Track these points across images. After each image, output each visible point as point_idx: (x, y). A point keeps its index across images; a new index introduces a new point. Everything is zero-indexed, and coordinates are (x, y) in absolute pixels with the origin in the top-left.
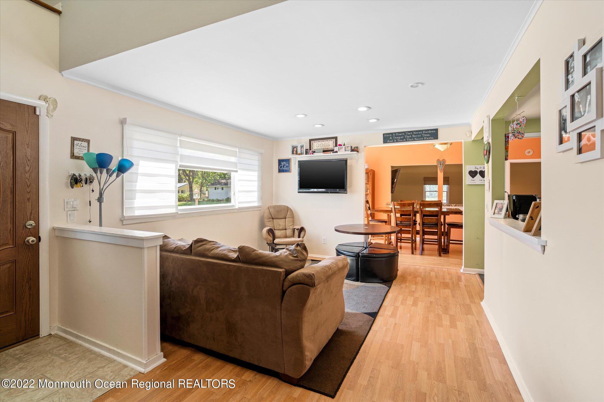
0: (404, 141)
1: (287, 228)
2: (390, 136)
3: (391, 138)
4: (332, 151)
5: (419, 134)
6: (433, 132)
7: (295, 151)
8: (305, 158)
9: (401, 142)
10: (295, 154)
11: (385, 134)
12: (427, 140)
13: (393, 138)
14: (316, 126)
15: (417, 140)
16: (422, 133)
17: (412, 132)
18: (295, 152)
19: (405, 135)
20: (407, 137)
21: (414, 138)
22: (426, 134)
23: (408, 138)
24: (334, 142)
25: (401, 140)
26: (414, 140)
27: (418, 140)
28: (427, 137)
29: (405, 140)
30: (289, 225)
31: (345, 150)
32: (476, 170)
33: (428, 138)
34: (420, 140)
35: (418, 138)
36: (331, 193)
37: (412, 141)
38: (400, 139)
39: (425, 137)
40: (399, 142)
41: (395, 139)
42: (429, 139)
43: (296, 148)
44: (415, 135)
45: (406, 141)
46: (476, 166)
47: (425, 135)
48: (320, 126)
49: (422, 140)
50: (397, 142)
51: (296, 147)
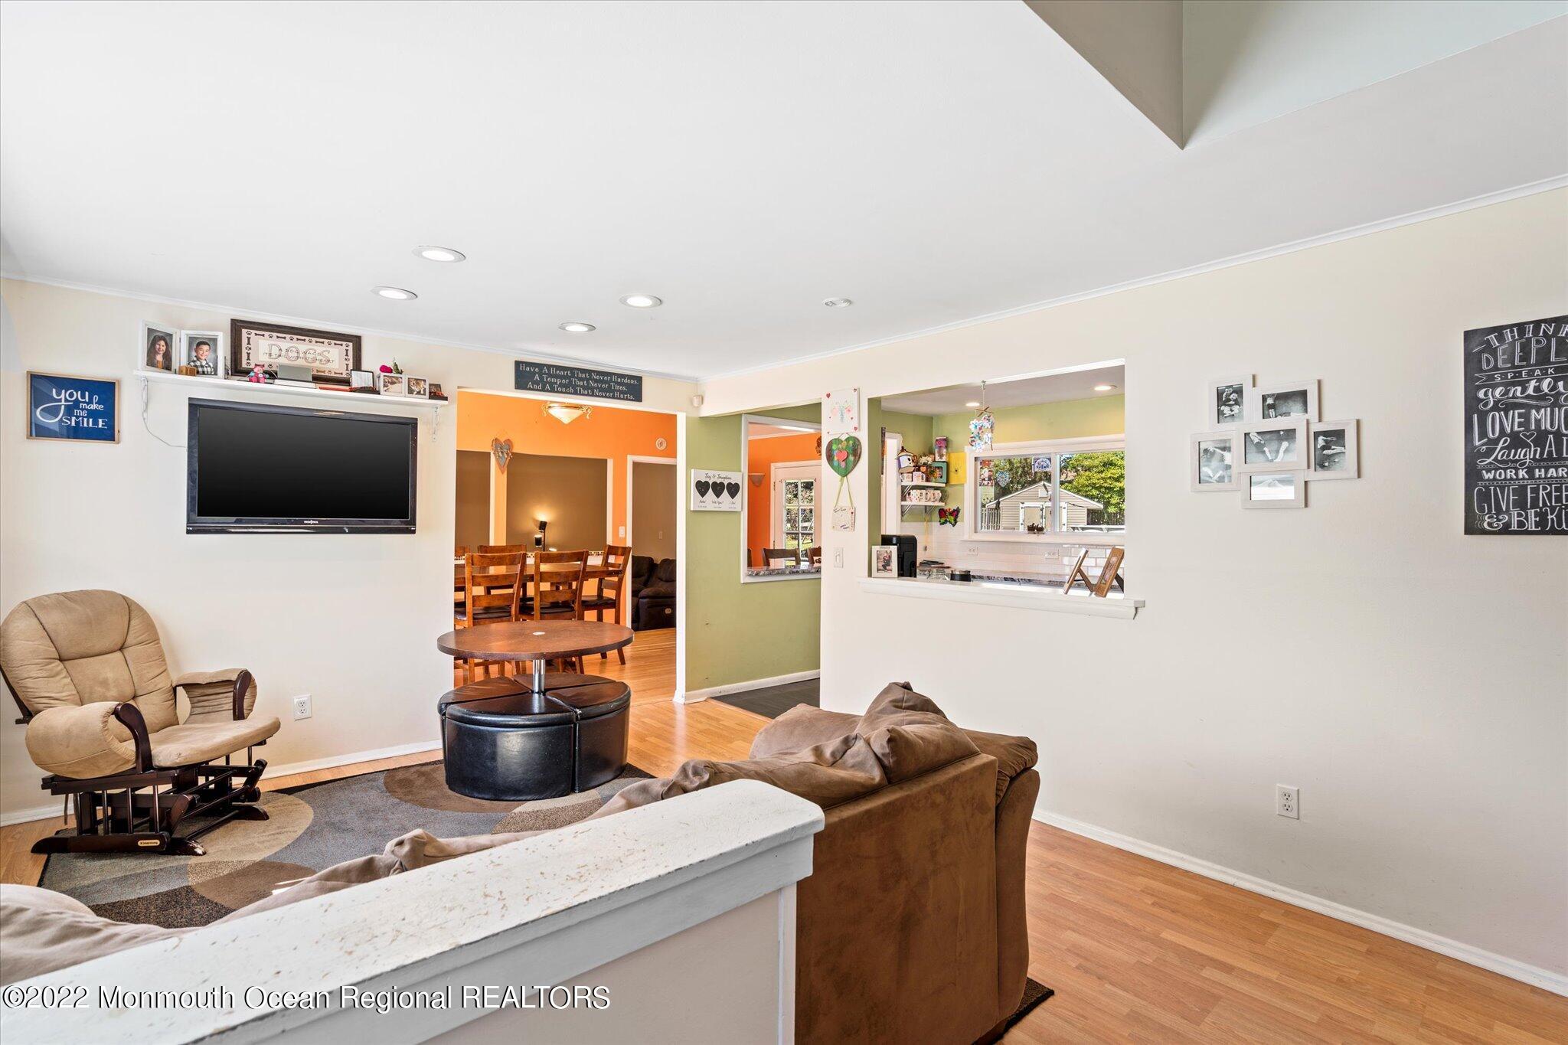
0: (570, 393)
1: (139, 692)
2: (534, 373)
3: (537, 377)
4: (346, 382)
5: (606, 382)
6: (632, 382)
7: (162, 353)
8: (219, 388)
9: (561, 392)
10: (160, 365)
11: (523, 363)
12: (620, 399)
13: (542, 379)
14: (384, 293)
15: (599, 396)
16: (611, 379)
17: (590, 372)
18: (159, 358)
19: (573, 374)
20: (578, 383)
21: (592, 389)
22: (617, 383)
23: (579, 386)
24: (351, 353)
25: (564, 390)
26: (592, 395)
27: (602, 396)
28: (622, 392)
29: (572, 390)
30: (151, 675)
31: (411, 391)
32: (707, 480)
33: (622, 396)
34: (606, 397)
35: (601, 390)
36: (352, 531)
37: (588, 395)
38: (561, 385)
39: (617, 391)
40: (558, 392)
41: (547, 382)
42: (623, 399)
43: (164, 340)
44: (596, 381)
45: (575, 393)
46: (707, 472)
47: (617, 387)
48: (403, 296)
49: (609, 397)
50: (552, 391)
51: (167, 338)
